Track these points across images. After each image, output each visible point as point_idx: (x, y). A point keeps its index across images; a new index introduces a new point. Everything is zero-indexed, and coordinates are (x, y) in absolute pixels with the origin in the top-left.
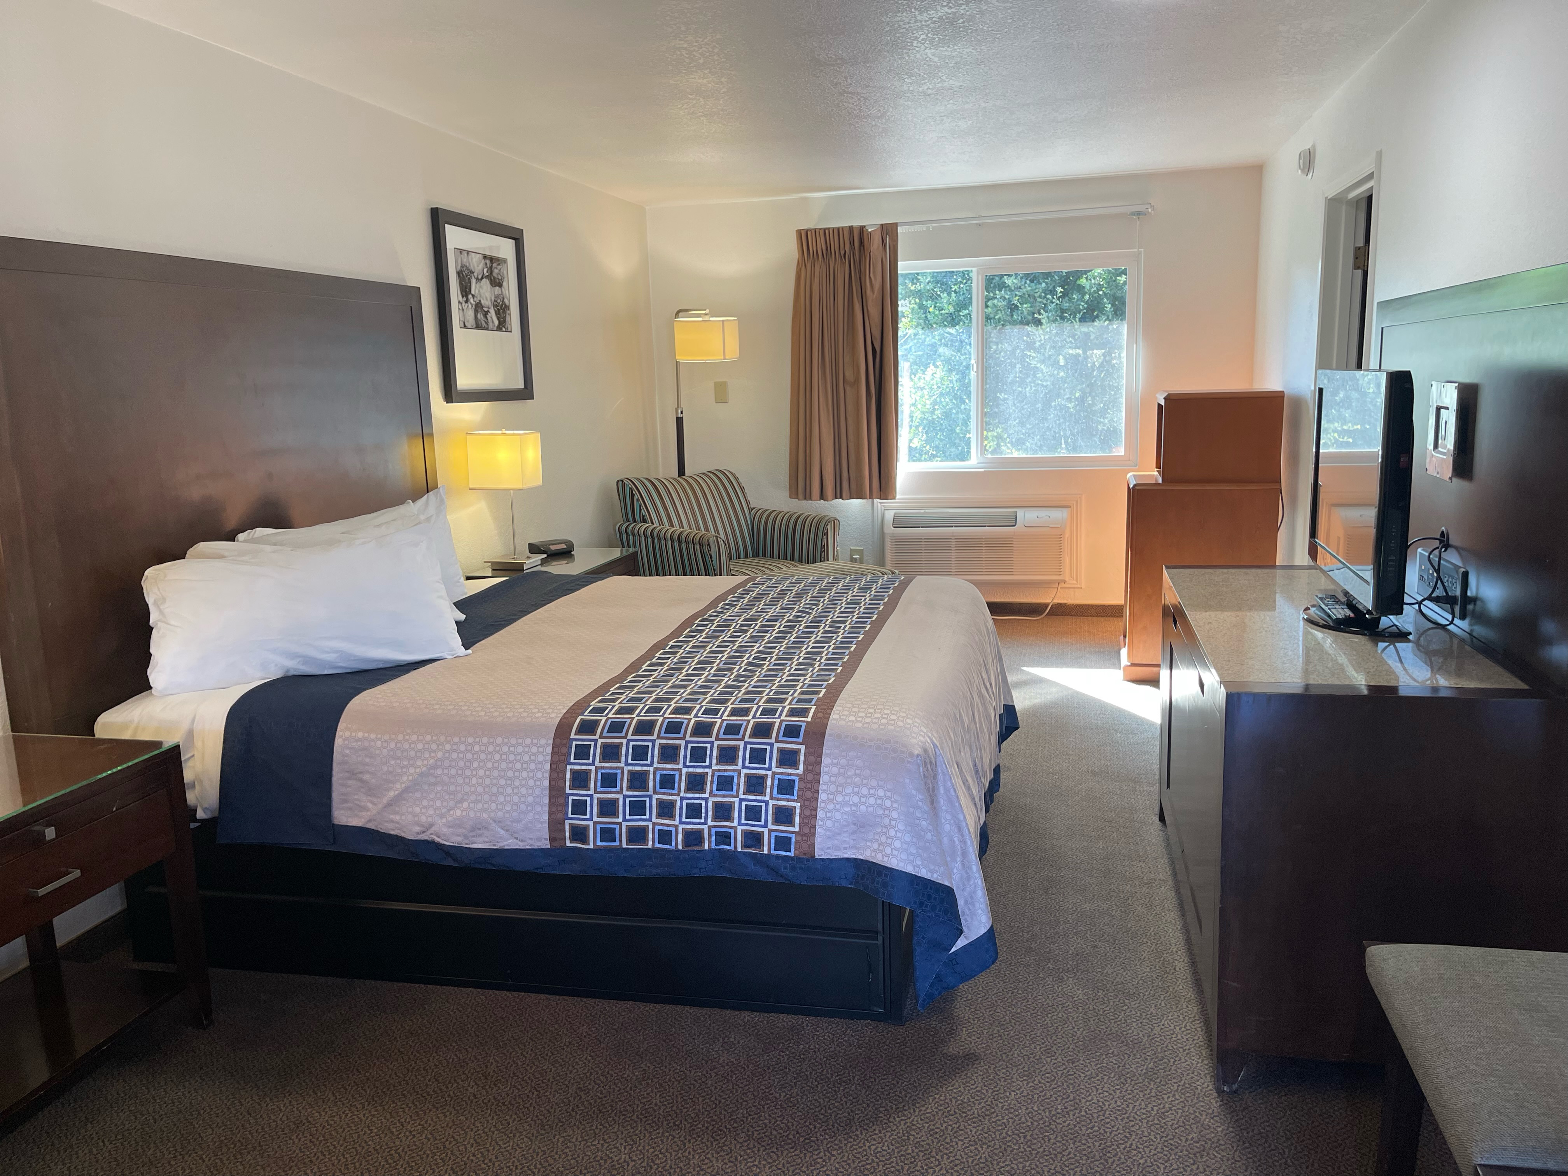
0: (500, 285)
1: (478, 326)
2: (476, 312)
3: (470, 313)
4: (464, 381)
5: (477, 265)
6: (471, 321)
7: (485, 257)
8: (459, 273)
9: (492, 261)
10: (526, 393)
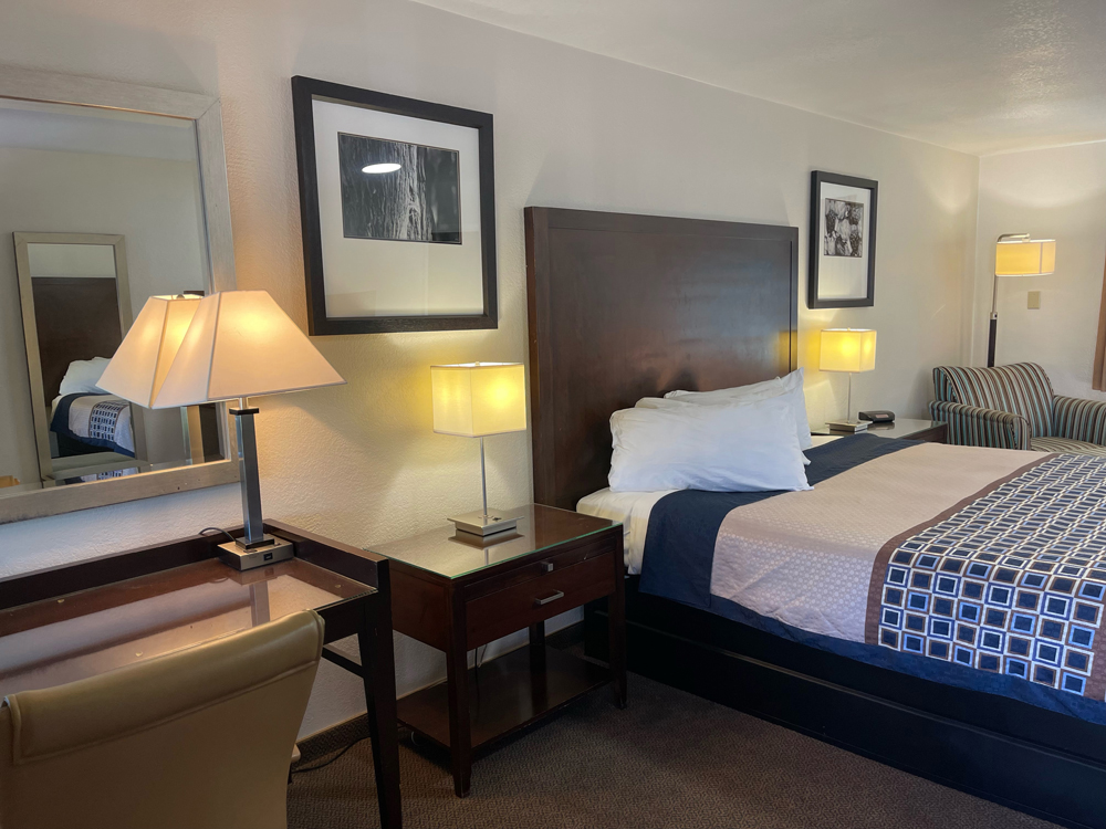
0: (856, 223)
1: (838, 253)
2: (837, 243)
3: (832, 244)
4: (823, 292)
5: (841, 209)
6: (832, 250)
7: (848, 204)
8: (827, 216)
10: (868, 301)
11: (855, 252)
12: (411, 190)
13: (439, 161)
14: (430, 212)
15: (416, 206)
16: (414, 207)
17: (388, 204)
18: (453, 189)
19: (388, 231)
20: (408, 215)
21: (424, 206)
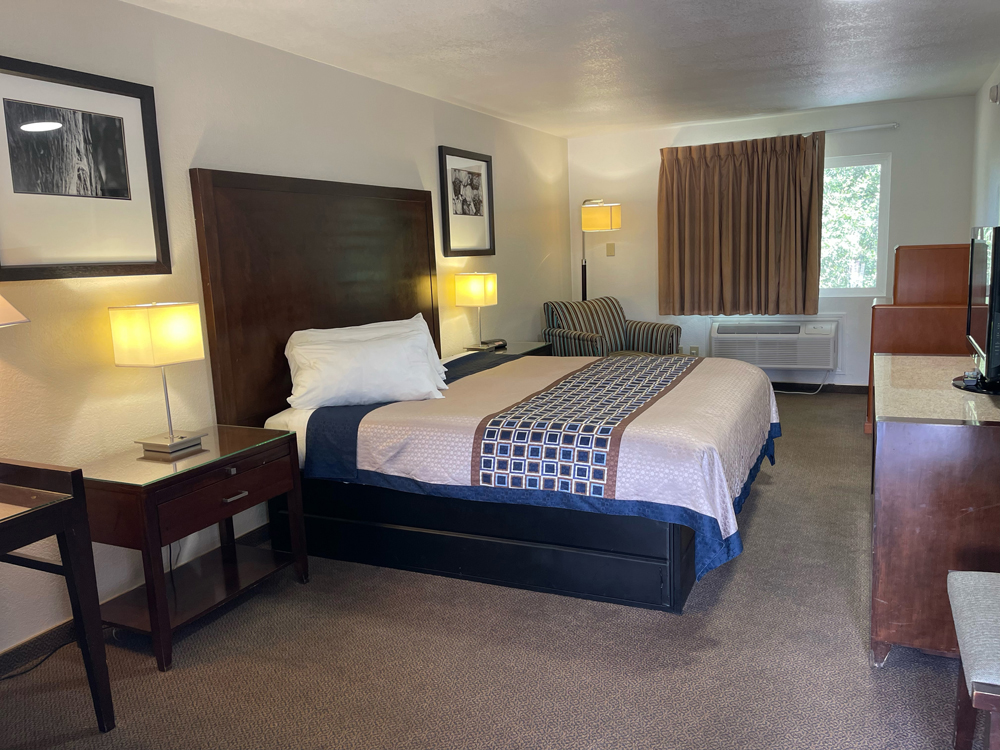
0: (477, 189)
1: (464, 213)
2: (463, 205)
3: (459, 206)
4: (454, 245)
5: (464, 177)
6: (460, 210)
7: (469, 173)
8: (454, 183)
9: (473, 175)
10: (491, 251)
11: (478, 213)
12: (78, 151)
13: (104, 125)
14: (97, 170)
15: (84, 165)
16: (82, 166)
17: (57, 163)
18: (120, 151)
19: (58, 187)
20: (76, 173)
21: (92, 166)
